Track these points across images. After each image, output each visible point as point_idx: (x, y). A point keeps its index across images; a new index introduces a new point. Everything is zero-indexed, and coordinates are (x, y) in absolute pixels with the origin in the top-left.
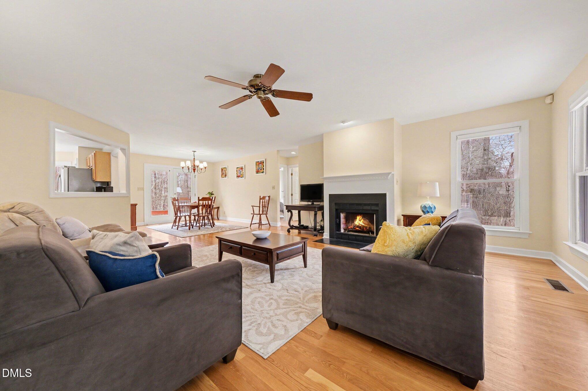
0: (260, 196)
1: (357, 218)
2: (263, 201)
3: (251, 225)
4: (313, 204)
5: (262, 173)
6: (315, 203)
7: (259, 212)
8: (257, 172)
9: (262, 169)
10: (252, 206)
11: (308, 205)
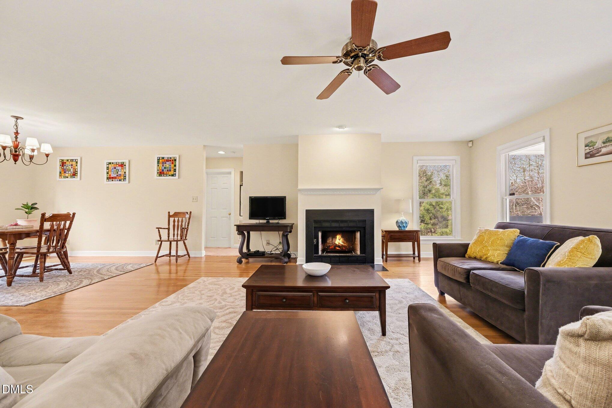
0: (169, 212)
1: (336, 238)
2: (174, 219)
3: (156, 260)
4: (268, 222)
5: (173, 175)
6: (271, 221)
7: (169, 237)
8: (161, 173)
9: (172, 170)
10: (157, 228)
11: (259, 223)
